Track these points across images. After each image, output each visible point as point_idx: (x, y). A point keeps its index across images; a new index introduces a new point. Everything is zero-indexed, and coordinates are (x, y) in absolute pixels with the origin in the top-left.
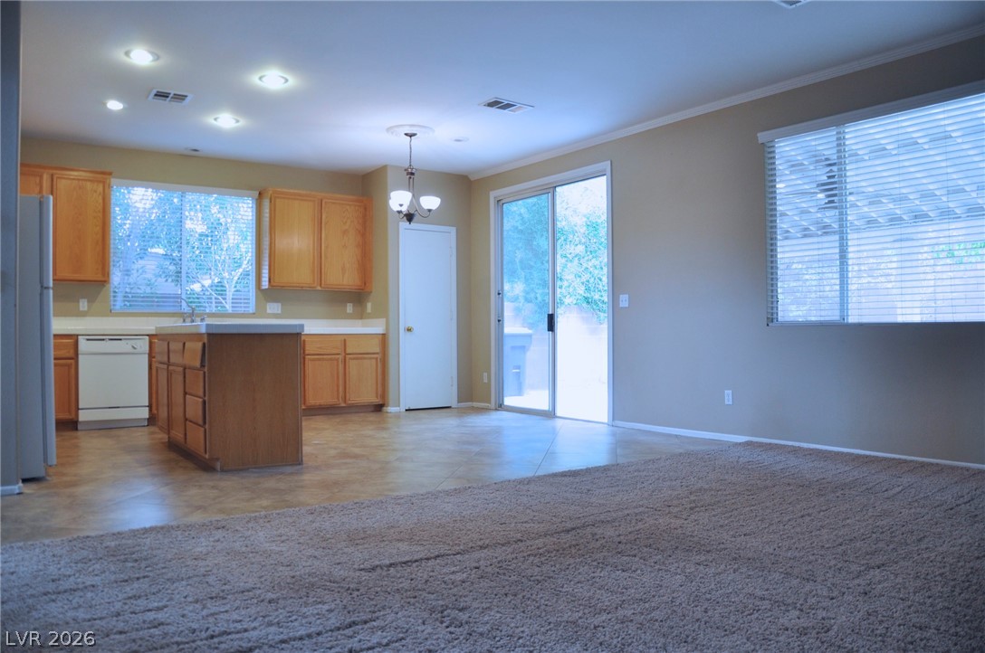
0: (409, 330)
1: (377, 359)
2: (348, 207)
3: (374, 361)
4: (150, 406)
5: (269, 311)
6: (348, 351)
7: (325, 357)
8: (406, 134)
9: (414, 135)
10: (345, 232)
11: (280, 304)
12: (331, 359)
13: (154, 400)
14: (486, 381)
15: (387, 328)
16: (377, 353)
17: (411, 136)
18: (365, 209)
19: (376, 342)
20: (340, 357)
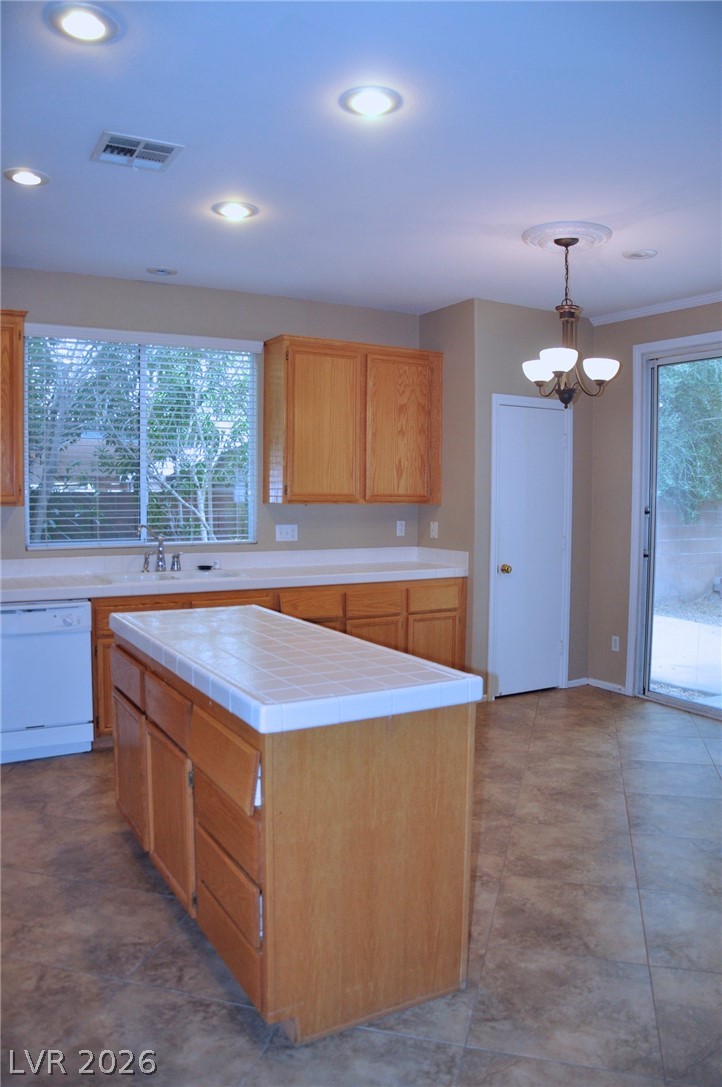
0: (505, 570)
1: (454, 618)
2: (406, 368)
3: (451, 621)
4: (96, 721)
5: (279, 538)
6: (412, 609)
7: (377, 619)
8: (558, 242)
9: (574, 241)
10: (402, 409)
11: (296, 527)
12: (387, 624)
13: (102, 710)
14: (616, 648)
15: (471, 568)
16: (455, 610)
17: (566, 243)
18: (432, 370)
19: (454, 591)
20: (401, 619)
